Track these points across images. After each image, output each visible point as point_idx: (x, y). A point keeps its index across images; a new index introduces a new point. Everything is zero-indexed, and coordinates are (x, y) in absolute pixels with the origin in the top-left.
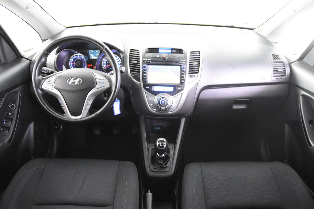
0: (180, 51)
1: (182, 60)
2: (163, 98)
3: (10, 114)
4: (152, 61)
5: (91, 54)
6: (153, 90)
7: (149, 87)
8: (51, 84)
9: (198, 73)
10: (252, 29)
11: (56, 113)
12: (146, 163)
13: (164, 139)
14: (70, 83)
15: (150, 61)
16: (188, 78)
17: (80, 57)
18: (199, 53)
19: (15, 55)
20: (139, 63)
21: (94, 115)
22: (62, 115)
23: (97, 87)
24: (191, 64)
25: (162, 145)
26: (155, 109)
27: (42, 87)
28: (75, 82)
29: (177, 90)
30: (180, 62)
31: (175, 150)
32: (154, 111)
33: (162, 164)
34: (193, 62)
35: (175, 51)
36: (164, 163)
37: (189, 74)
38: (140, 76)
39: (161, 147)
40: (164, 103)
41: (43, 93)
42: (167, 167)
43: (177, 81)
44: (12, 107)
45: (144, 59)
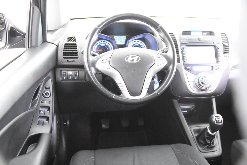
1: (216, 41)
3: (45, 102)
5: (117, 40)
6: (193, 70)
7: (190, 68)
9: (229, 53)
17: (104, 44)
26: (195, 89)
34: (224, 43)
35: (206, 34)
36: (211, 142)
37: (224, 53)
38: (179, 57)
39: (219, 123)
42: (214, 146)
44: (47, 94)
45: (181, 41)
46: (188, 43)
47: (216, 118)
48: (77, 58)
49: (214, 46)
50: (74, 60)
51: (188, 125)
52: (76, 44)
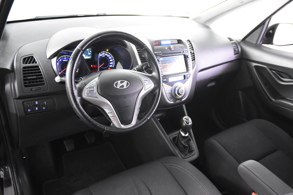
1: (185, 49)
2: (180, 87)
7: (166, 80)
9: (195, 59)
10: (188, 18)
14: (118, 87)
17: (66, 59)
18: (190, 42)
29: (187, 78)
30: (184, 52)
32: (171, 102)
34: (191, 50)
35: (174, 42)
42: (193, 150)
45: (155, 52)
46: (162, 54)
47: (185, 120)
48: (44, 84)
49: (184, 55)
50: (40, 88)
51: (167, 134)
52: (38, 67)
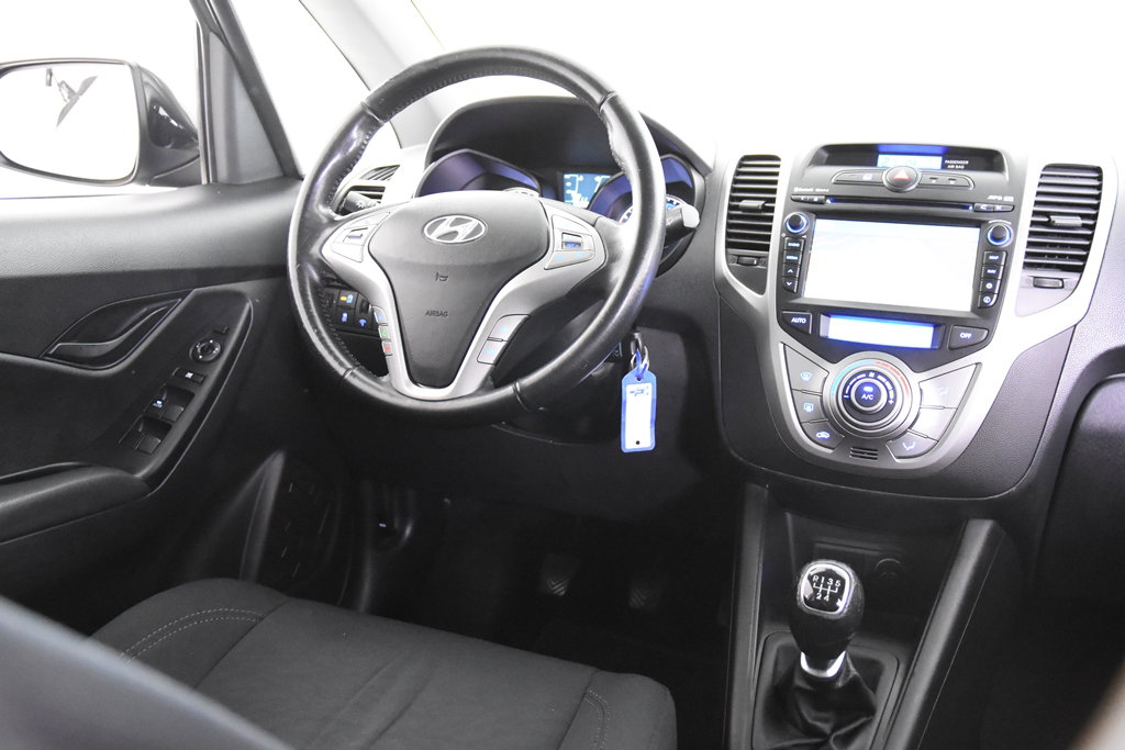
0: (988, 160)
1: (991, 197)
2: (872, 375)
3: (189, 375)
4: (836, 199)
5: (573, 188)
6: (822, 334)
7: (805, 321)
8: (361, 241)
9: (1080, 270)
11: (349, 366)
12: (735, 710)
13: (844, 571)
14: (433, 236)
15: (827, 197)
16: (1022, 287)
18: (1100, 178)
19: (275, 162)
20: (772, 210)
21: (508, 390)
22: (375, 380)
23: (546, 262)
24: (1042, 221)
25: (827, 598)
26: (824, 435)
27: (320, 252)
28: (455, 233)
29: (954, 345)
30: (983, 207)
31: (908, 675)
32: (818, 443)
33: (825, 737)
34: (1055, 214)
35: (960, 164)
36: (833, 731)
37: (1027, 265)
38: (766, 264)
39: (821, 605)
40: (870, 397)
41: (322, 278)
43: (957, 299)
44: (207, 350)
45: (796, 190)
46: (828, 201)
47: (816, 578)
49: (979, 225)
